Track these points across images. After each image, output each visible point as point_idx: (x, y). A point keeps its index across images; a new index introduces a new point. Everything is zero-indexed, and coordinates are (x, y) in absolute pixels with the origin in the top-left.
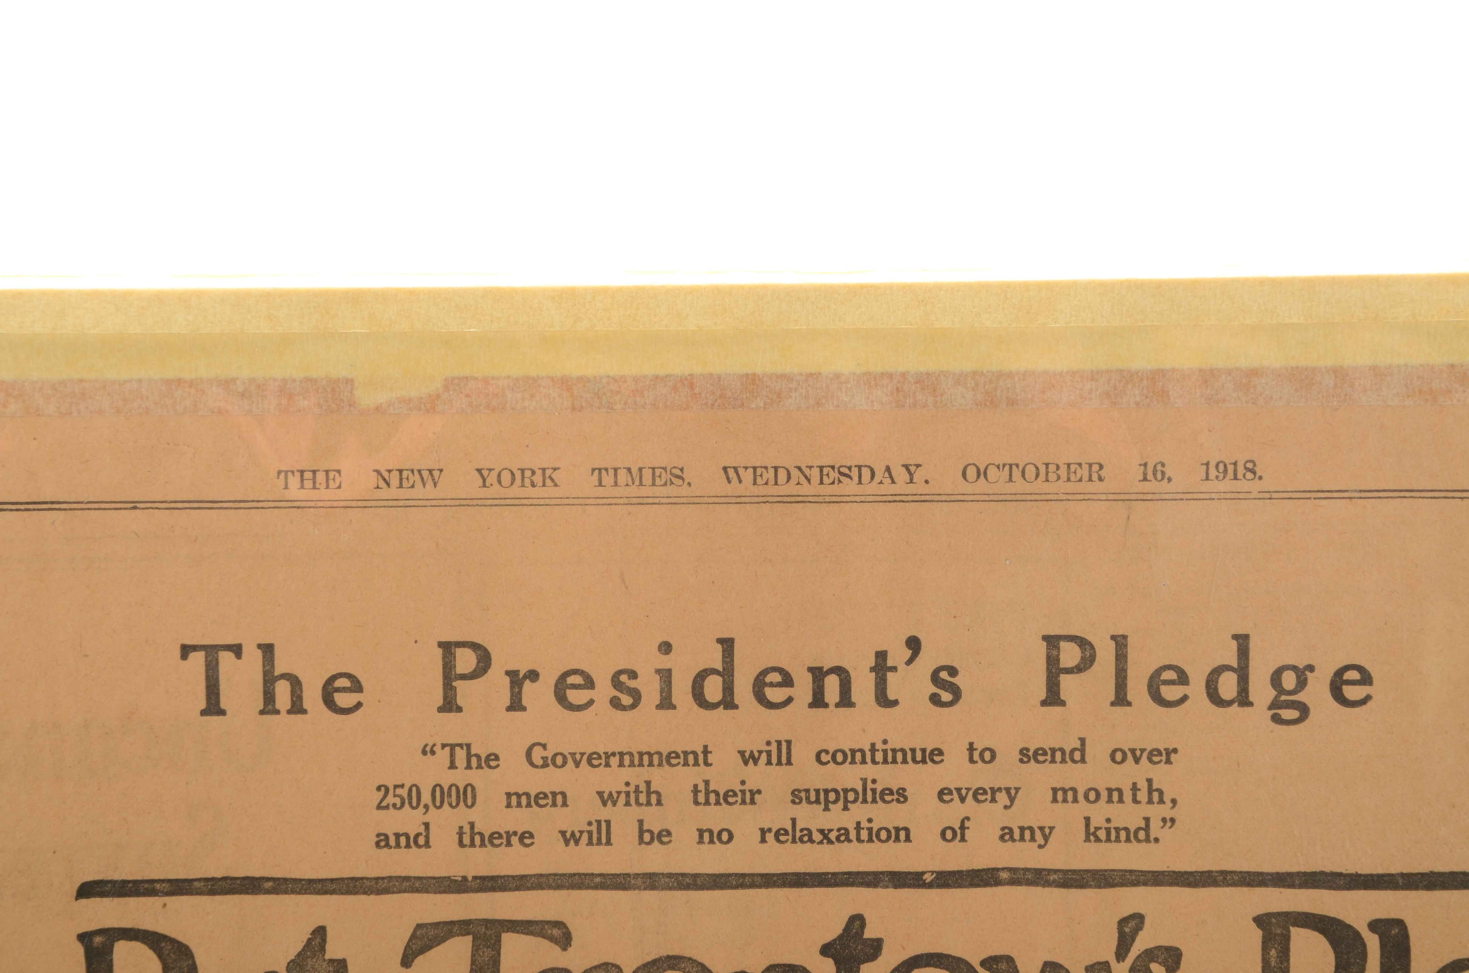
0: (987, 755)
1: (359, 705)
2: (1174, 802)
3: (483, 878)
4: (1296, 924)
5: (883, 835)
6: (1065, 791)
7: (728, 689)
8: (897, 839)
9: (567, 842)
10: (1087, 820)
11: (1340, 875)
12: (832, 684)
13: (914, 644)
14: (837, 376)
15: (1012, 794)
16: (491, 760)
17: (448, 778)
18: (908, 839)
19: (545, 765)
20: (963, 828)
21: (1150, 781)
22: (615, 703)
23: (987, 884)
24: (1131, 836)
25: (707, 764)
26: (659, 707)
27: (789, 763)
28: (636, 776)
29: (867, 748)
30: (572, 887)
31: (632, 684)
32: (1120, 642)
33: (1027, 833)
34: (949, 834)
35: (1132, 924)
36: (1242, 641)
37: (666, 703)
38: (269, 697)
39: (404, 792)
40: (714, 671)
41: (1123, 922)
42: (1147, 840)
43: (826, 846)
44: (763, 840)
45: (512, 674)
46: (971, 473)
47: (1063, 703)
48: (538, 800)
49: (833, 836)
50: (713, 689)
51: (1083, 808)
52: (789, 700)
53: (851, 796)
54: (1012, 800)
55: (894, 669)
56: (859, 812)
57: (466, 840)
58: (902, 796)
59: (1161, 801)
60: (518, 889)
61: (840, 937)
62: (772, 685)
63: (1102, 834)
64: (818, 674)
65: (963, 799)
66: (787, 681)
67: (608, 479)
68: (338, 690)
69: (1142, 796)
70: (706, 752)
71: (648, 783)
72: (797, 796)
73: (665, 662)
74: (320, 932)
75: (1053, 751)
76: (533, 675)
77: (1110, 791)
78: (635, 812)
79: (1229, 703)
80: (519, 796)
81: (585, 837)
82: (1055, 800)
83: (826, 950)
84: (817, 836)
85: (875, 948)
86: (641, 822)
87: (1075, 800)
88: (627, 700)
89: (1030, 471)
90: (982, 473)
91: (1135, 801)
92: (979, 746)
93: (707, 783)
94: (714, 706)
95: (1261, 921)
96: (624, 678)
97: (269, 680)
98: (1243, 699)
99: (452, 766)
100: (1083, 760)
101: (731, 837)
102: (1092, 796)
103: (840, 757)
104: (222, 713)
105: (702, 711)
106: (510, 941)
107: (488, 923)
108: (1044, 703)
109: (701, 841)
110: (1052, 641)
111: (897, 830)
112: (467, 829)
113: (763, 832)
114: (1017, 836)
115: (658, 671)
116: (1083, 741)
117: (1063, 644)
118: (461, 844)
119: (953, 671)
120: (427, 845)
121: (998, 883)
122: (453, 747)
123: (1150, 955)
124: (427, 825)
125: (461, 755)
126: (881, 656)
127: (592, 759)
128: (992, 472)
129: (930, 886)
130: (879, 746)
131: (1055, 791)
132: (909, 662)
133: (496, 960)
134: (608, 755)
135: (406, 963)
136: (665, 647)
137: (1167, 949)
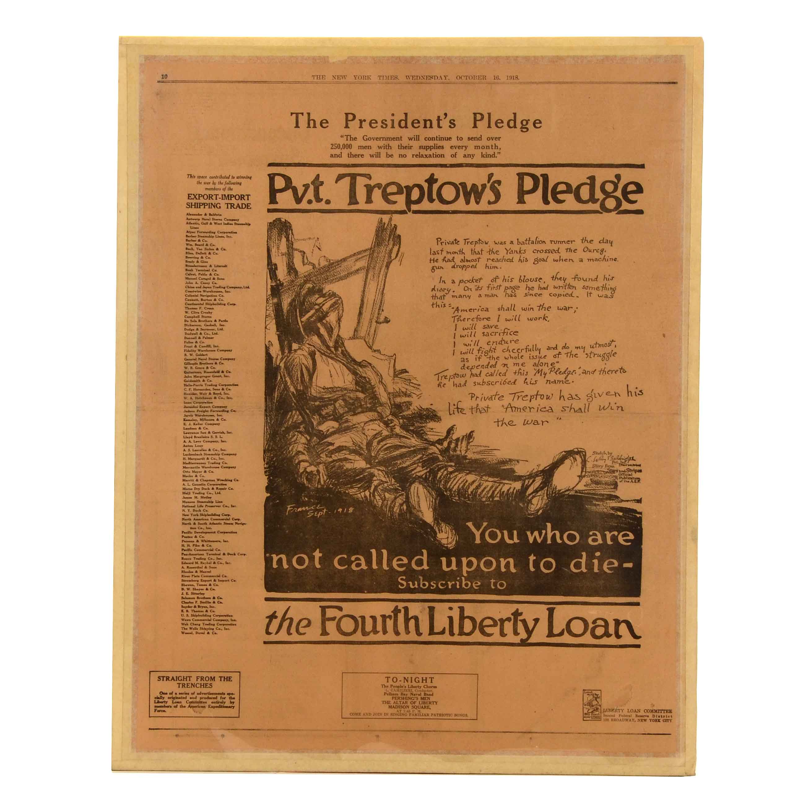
0: (461, 139)
1: (328, 126)
2: (500, 149)
3: (353, 164)
4: (525, 175)
5: (439, 156)
6: (477, 147)
7: (406, 124)
8: (442, 157)
9: (371, 157)
10: (482, 153)
11: (535, 164)
12: (428, 123)
13: (446, 115)
14: (430, 57)
15: (466, 147)
16: (355, 139)
17: (346, 143)
18: (444, 157)
19: (367, 140)
20: (455, 154)
21: (495, 144)
22: (382, 127)
23: (460, 167)
24: (491, 156)
25: (401, 140)
26: (391, 128)
27: (419, 140)
28: (386, 143)
29: (435, 137)
30: (372, 167)
31: (386, 123)
32: (489, 114)
33: (469, 156)
34: (453, 156)
35: (491, 175)
36: (515, 114)
37: (393, 127)
38: (309, 124)
39: (336, 145)
40: (403, 120)
41: (489, 175)
42: (494, 157)
43: (426, 158)
44: (413, 157)
45: (360, 120)
46: (458, 77)
47: (477, 127)
48: (365, 147)
49: (428, 156)
50: (403, 124)
51: (481, 150)
52: (419, 126)
53: (432, 148)
54: (466, 148)
55: (441, 120)
56: (433, 151)
57: (350, 156)
58: (443, 147)
59: (498, 149)
60: (360, 167)
61: (429, 178)
62: (415, 123)
63: (485, 156)
64: (425, 121)
65: (456, 148)
66: (419, 122)
67: (381, 78)
68: (323, 123)
69: (494, 147)
70: (401, 138)
71: (389, 144)
72: (420, 147)
73: (393, 118)
74: (318, 175)
75: (475, 138)
76: (365, 121)
77: (487, 146)
78: (386, 151)
79: (512, 127)
80: (361, 147)
81: (375, 156)
82: (475, 149)
83: (426, 181)
84: (424, 156)
85: (436, 180)
86: (387, 153)
87: (479, 149)
88: (384, 126)
89: (471, 77)
90: (460, 78)
91: (492, 149)
92: (459, 137)
93: (401, 144)
94: (403, 128)
95: (518, 174)
96: (384, 121)
97: (309, 120)
98: (515, 127)
99: (347, 140)
100: (481, 140)
101: (406, 156)
102: (483, 148)
103: (430, 139)
104: (299, 127)
105: (400, 129)
106: (358, 178)
107: (354, 174)
108: (473, 127)
109: (400, 157)
110: (475, 114)
111: (442, 155)
112: (350, 154)
113: (413, 155)
114: (467, 156)
115: (391, 120)
116: (481, 136)
117: (477, 115)
118: (348, 157)
119: (454, 121)
120: (341, 157)
121: (463, 166)
122: (347, 136)
123: (495, 182)
124: (341, 153)
125: (349, 138)
126: (439, 117)
127: (377, 139)
128: (463, 78)
129: (448, 167)
130: (438, 137)
131: (475, 146)
132: (445, 118)
133: (355, 182)
134: (380, 138)
135: (336, 182)
136: (393, 115)
137: (498, 181)
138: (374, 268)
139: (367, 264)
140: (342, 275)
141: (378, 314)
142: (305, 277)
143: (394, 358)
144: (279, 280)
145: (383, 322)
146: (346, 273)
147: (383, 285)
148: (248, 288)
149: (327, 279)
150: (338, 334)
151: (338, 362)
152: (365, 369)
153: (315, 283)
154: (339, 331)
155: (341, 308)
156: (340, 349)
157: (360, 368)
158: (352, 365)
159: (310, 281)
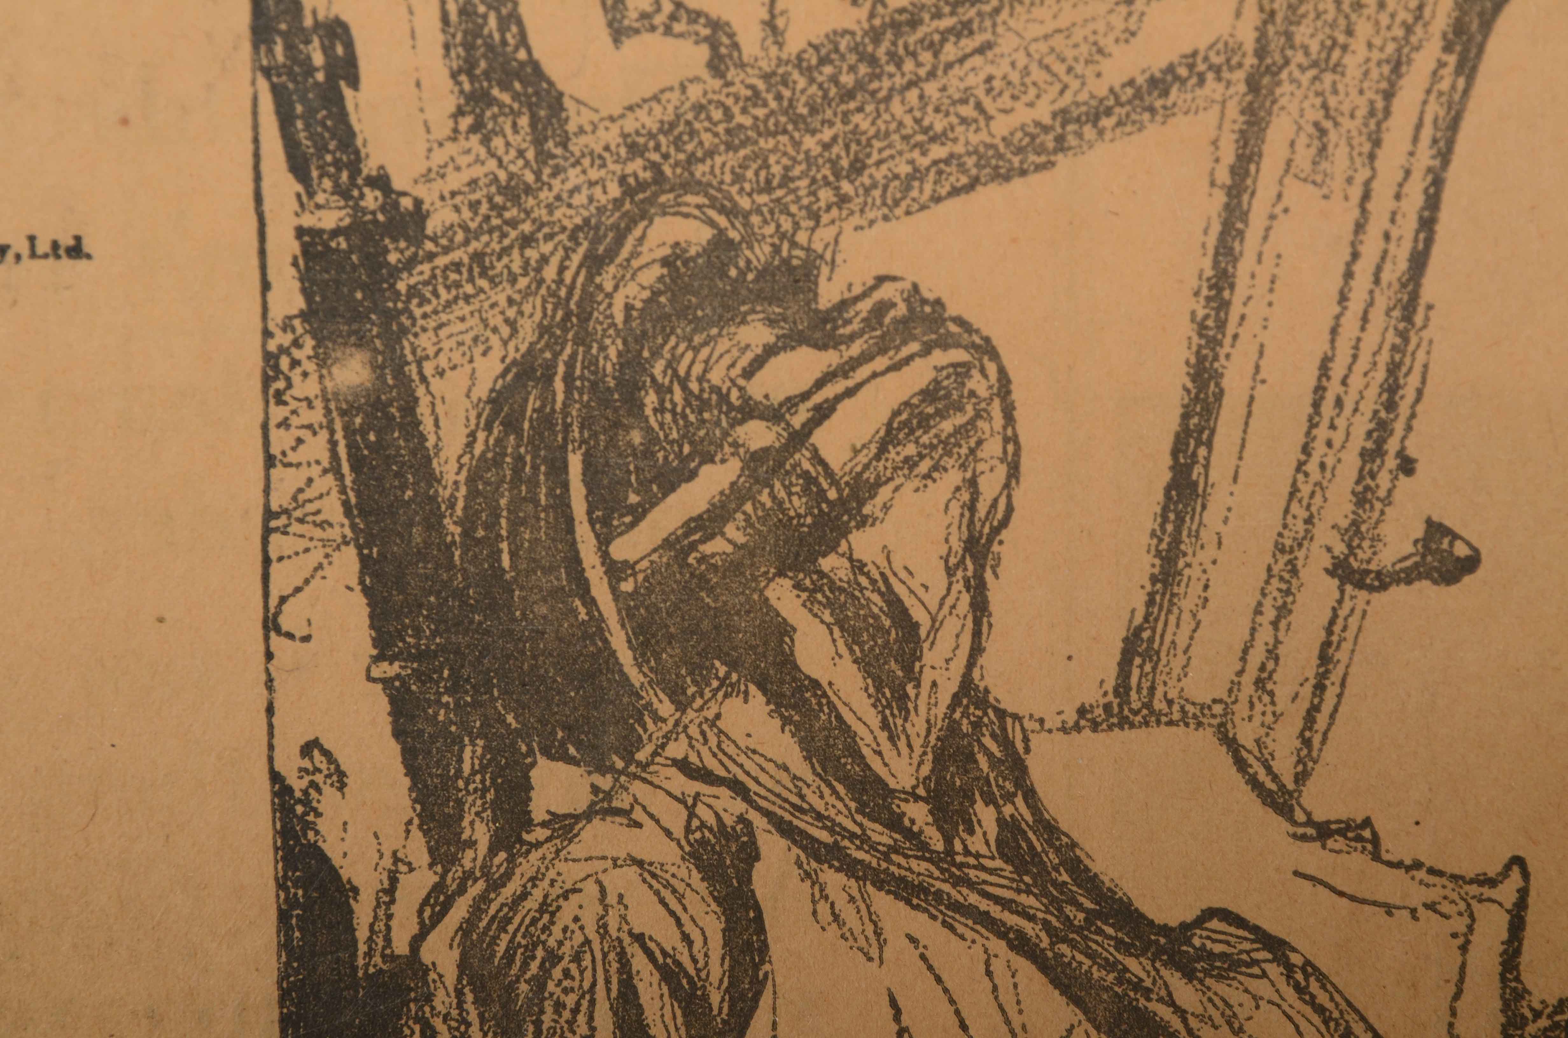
138: (1327, 63)
139: (1250, 18)
140: (1001, 126)
141: (1362, 499)
142: (635, 150)
143: (1507, 892)
144: (381, 182)
145: (1408, 577)
146: (1043, 112)
147: (1408, 225)
148: (76, 251)
149: (858, 167)
150: (967, 684)
151: (962, 926)
152: (1221, 988)
153: (731, 211)
154: (976, 650)
155: (993, 447)
156: (986, 815)
157: (1175, 980)
158: (1111, 952)
159: (689, 186)
